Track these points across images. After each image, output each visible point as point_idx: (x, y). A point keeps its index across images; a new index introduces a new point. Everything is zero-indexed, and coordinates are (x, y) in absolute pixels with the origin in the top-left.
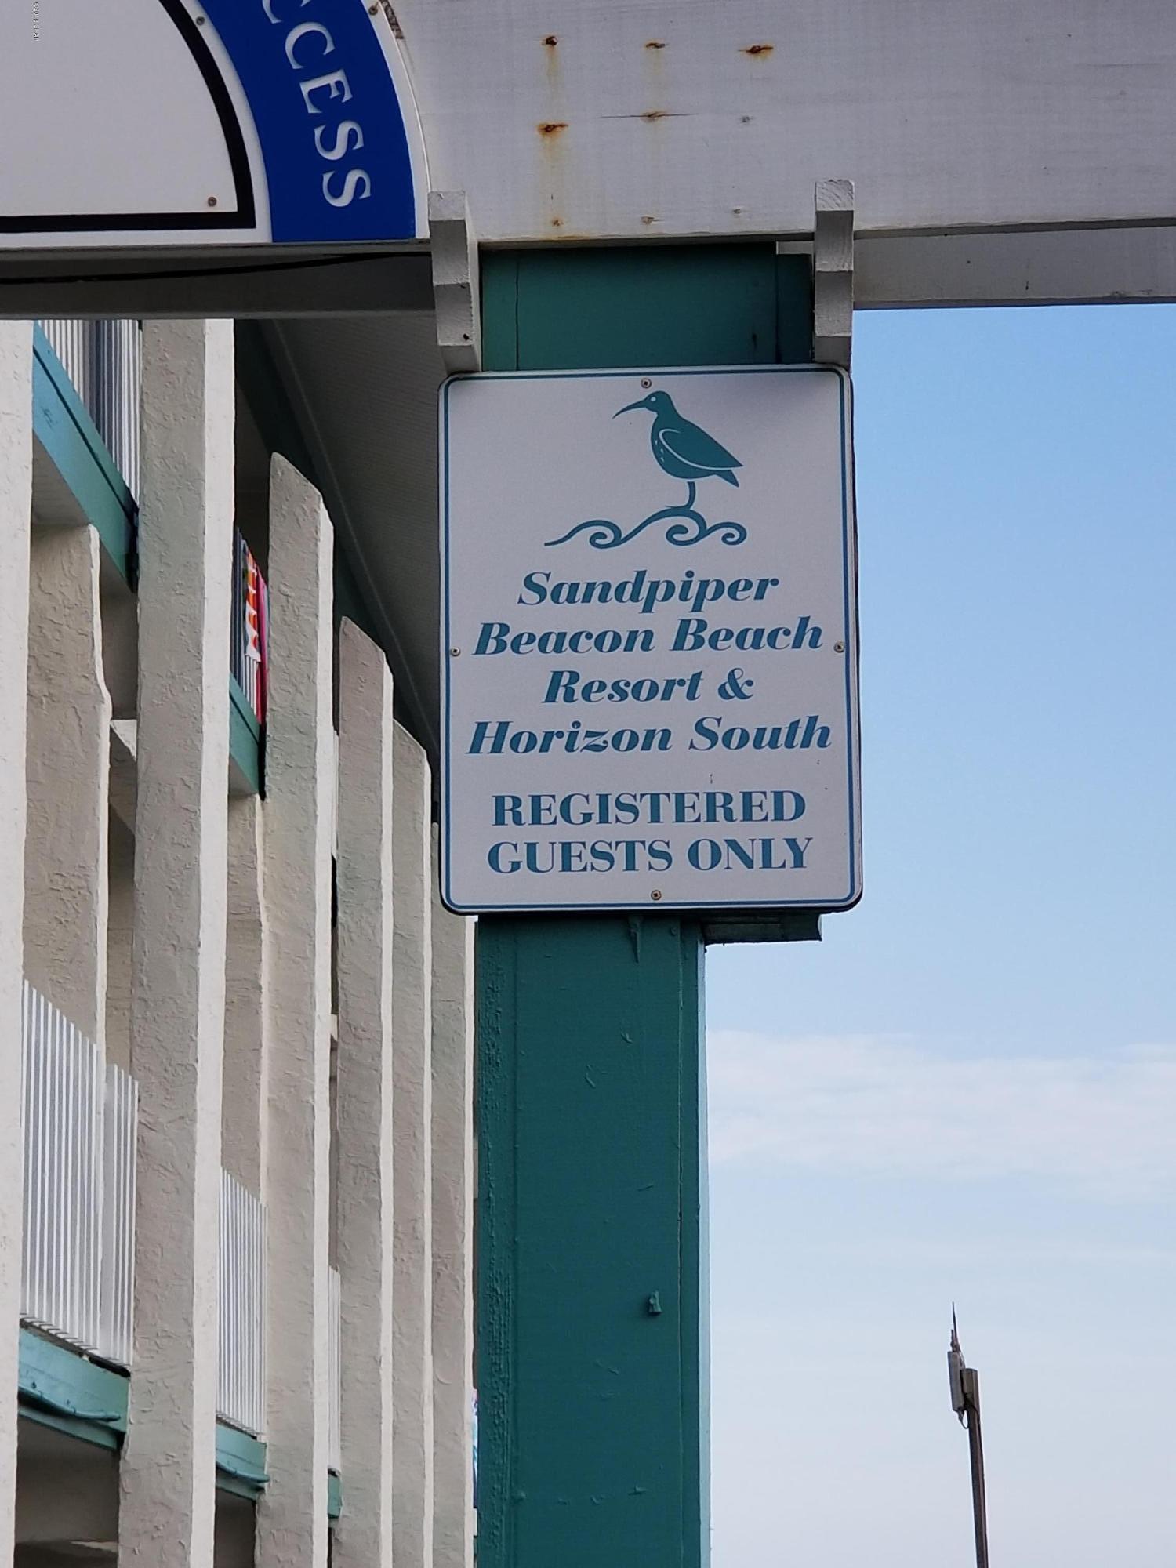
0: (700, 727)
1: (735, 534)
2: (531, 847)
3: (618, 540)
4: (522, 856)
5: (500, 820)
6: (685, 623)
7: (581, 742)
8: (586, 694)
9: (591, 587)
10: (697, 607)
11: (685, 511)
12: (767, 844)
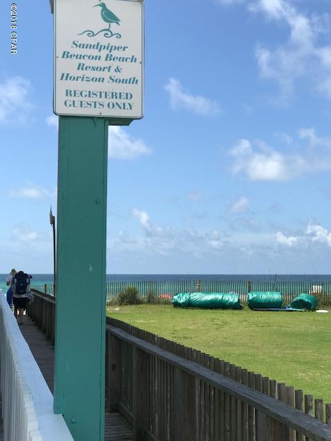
0: (110, 78)
1: (119, 36)
2: (74, 102)
3: (93, 35)
4: (72, 103)
5: (67, 95)
6: (108, 55)
7: (85, 79)
8: (86, 68)
9: (87, 45)
10: (110, 51)
11: (108, 30)
12: (124, 104)
